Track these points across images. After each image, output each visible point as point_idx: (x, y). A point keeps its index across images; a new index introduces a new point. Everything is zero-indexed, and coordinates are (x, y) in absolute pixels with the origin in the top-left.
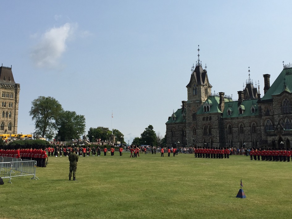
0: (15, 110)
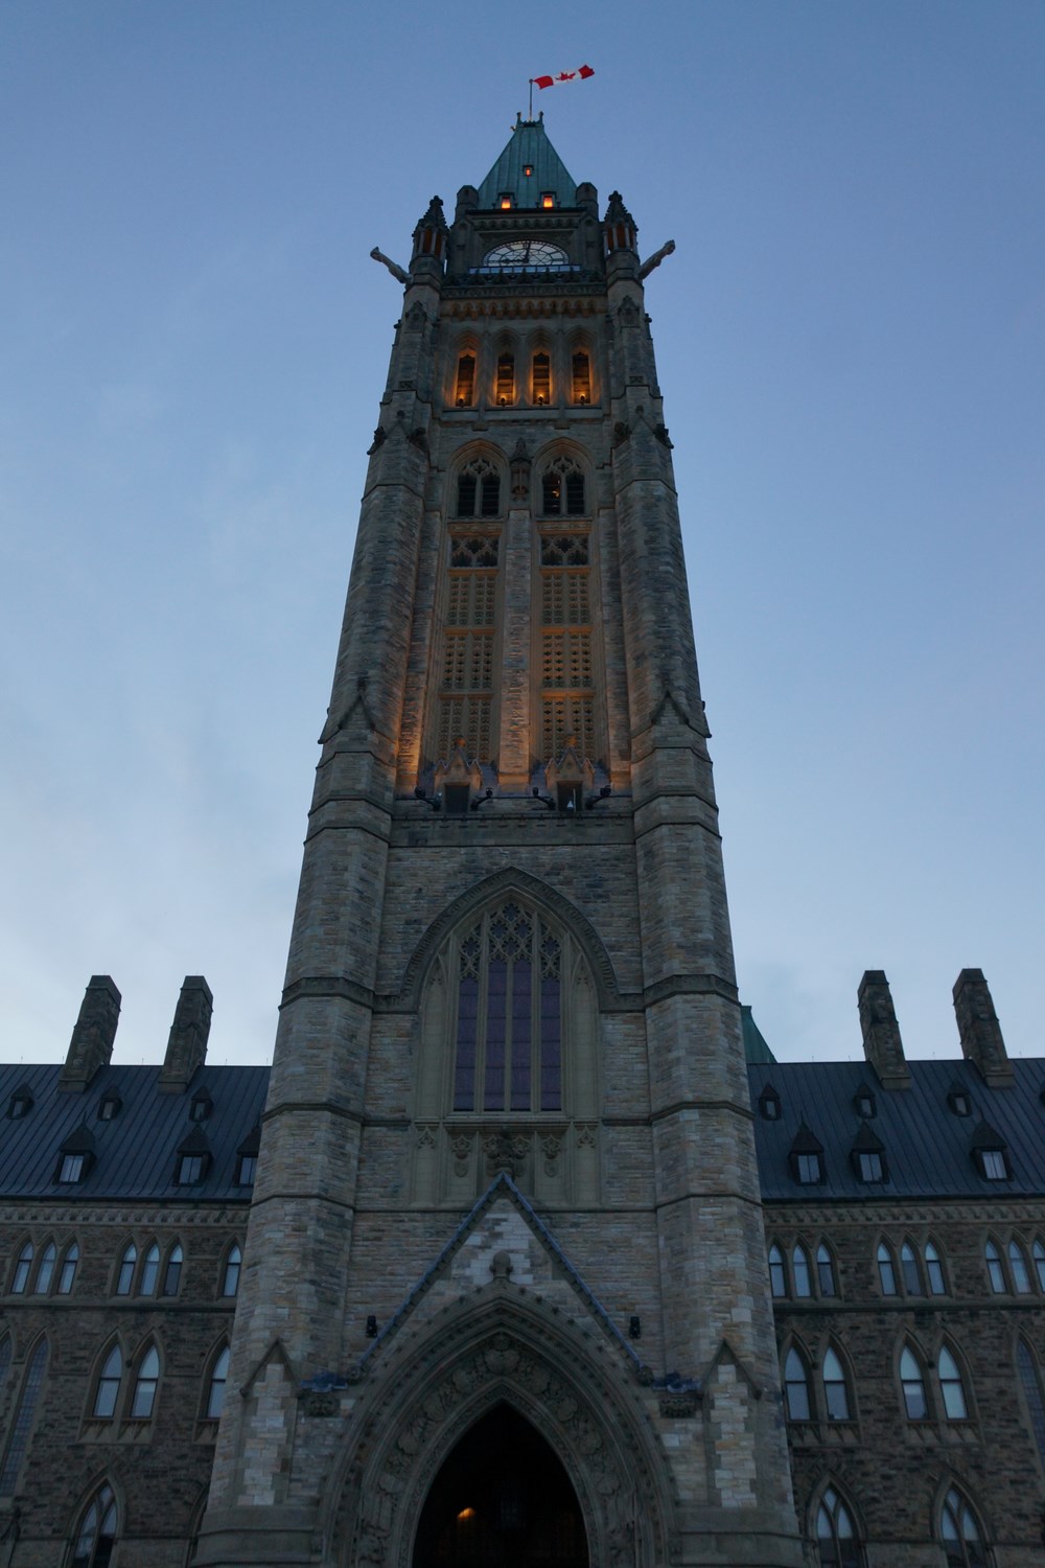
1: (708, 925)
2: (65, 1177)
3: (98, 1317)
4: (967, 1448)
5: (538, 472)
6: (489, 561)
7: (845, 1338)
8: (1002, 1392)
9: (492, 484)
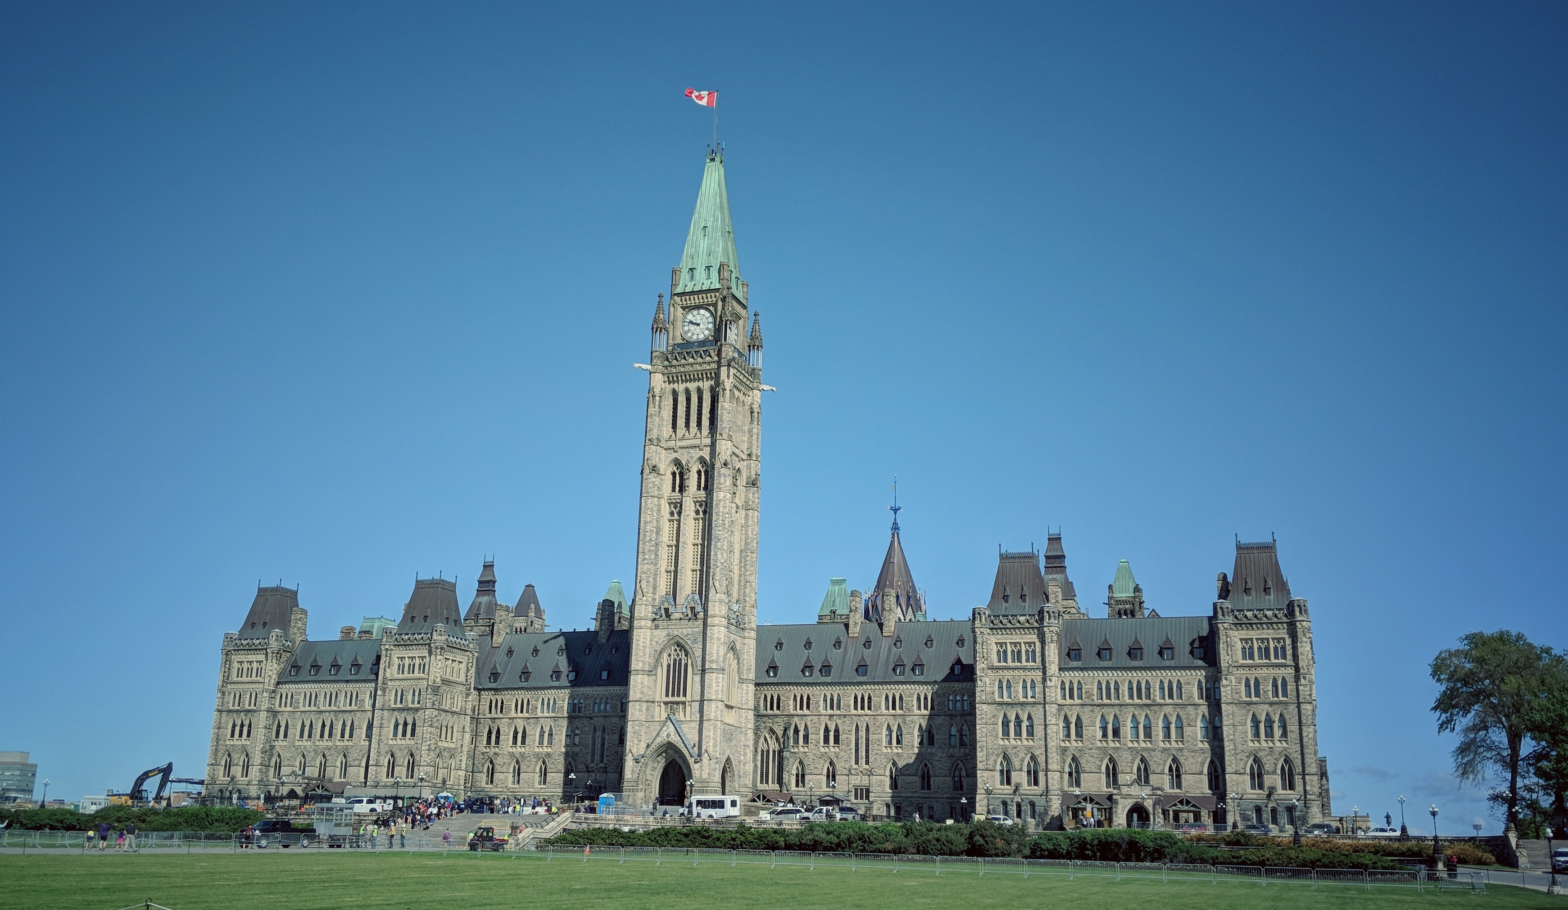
0: (1299, 707)
1: (715, 655)
2: (603, 678)
3: (617, 719)
4: (835, 753)
5: (694, 470)
6: (680, 513)
7: (808, 723)
8: (848, 738)
9: (681, 474)
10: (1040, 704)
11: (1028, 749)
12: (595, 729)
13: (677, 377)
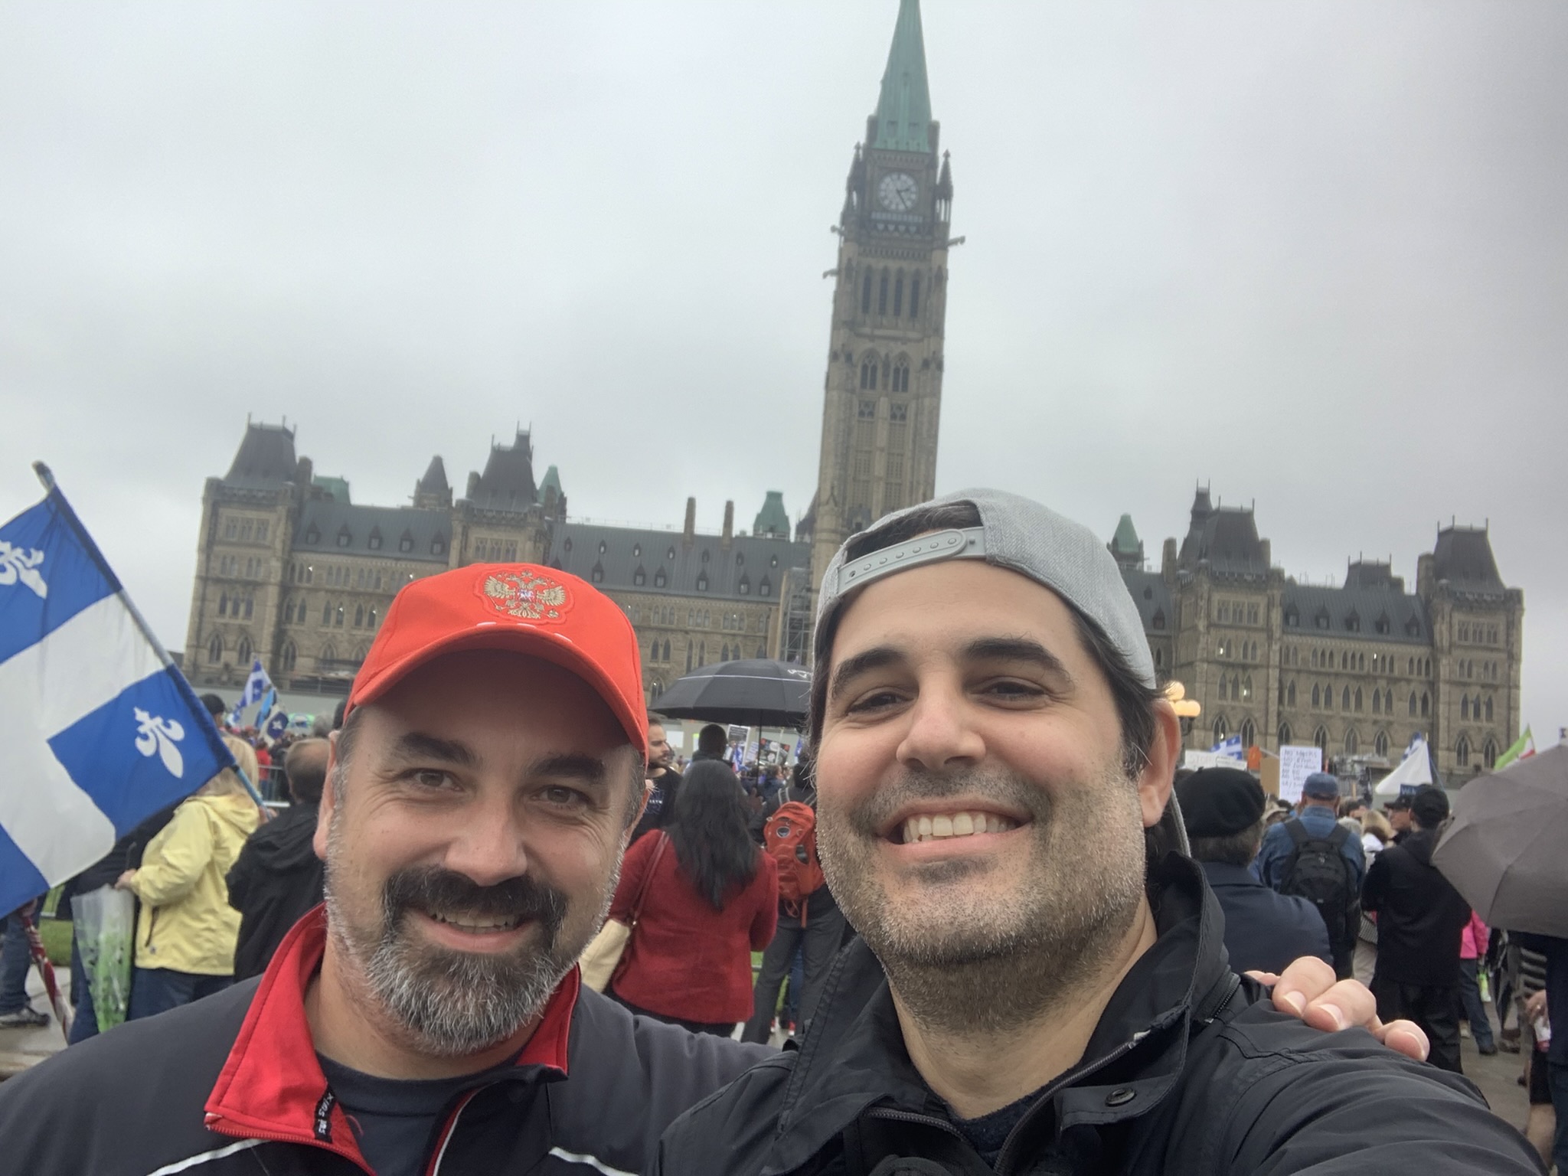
0: (1508, 691)
5: (893, 367)
6: (871, 414)
9: (874, 369)
10: (1262, 666)
11: (1248, 711)
12: (691, 646)
13: (876, 252)
